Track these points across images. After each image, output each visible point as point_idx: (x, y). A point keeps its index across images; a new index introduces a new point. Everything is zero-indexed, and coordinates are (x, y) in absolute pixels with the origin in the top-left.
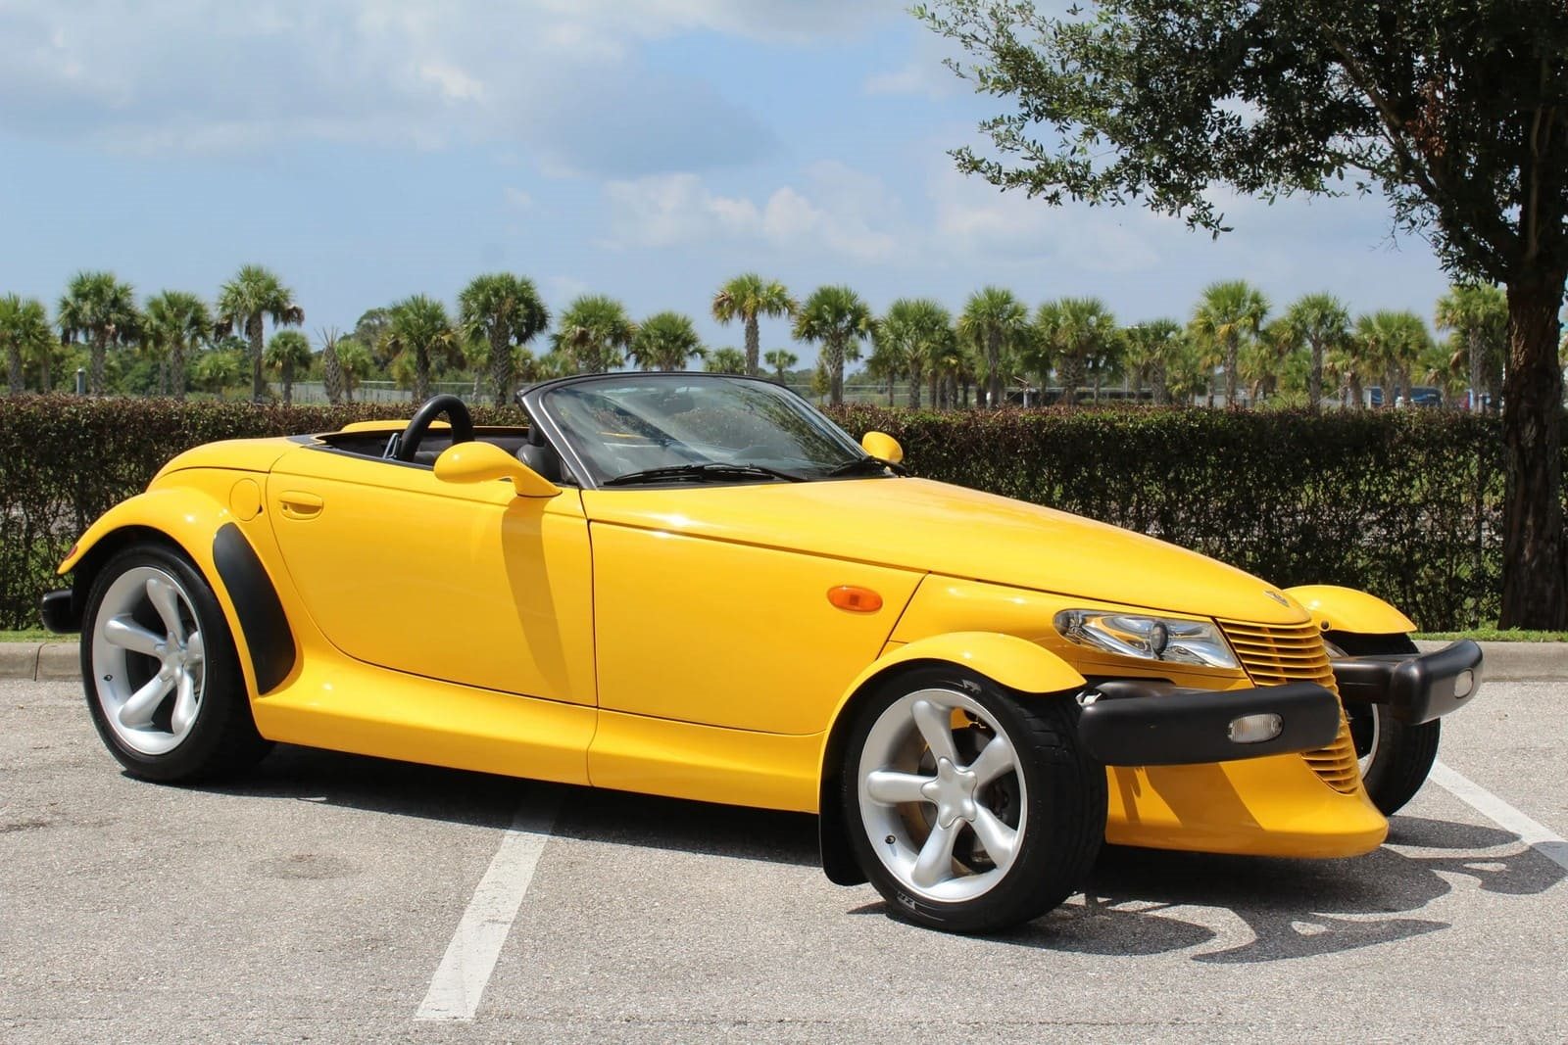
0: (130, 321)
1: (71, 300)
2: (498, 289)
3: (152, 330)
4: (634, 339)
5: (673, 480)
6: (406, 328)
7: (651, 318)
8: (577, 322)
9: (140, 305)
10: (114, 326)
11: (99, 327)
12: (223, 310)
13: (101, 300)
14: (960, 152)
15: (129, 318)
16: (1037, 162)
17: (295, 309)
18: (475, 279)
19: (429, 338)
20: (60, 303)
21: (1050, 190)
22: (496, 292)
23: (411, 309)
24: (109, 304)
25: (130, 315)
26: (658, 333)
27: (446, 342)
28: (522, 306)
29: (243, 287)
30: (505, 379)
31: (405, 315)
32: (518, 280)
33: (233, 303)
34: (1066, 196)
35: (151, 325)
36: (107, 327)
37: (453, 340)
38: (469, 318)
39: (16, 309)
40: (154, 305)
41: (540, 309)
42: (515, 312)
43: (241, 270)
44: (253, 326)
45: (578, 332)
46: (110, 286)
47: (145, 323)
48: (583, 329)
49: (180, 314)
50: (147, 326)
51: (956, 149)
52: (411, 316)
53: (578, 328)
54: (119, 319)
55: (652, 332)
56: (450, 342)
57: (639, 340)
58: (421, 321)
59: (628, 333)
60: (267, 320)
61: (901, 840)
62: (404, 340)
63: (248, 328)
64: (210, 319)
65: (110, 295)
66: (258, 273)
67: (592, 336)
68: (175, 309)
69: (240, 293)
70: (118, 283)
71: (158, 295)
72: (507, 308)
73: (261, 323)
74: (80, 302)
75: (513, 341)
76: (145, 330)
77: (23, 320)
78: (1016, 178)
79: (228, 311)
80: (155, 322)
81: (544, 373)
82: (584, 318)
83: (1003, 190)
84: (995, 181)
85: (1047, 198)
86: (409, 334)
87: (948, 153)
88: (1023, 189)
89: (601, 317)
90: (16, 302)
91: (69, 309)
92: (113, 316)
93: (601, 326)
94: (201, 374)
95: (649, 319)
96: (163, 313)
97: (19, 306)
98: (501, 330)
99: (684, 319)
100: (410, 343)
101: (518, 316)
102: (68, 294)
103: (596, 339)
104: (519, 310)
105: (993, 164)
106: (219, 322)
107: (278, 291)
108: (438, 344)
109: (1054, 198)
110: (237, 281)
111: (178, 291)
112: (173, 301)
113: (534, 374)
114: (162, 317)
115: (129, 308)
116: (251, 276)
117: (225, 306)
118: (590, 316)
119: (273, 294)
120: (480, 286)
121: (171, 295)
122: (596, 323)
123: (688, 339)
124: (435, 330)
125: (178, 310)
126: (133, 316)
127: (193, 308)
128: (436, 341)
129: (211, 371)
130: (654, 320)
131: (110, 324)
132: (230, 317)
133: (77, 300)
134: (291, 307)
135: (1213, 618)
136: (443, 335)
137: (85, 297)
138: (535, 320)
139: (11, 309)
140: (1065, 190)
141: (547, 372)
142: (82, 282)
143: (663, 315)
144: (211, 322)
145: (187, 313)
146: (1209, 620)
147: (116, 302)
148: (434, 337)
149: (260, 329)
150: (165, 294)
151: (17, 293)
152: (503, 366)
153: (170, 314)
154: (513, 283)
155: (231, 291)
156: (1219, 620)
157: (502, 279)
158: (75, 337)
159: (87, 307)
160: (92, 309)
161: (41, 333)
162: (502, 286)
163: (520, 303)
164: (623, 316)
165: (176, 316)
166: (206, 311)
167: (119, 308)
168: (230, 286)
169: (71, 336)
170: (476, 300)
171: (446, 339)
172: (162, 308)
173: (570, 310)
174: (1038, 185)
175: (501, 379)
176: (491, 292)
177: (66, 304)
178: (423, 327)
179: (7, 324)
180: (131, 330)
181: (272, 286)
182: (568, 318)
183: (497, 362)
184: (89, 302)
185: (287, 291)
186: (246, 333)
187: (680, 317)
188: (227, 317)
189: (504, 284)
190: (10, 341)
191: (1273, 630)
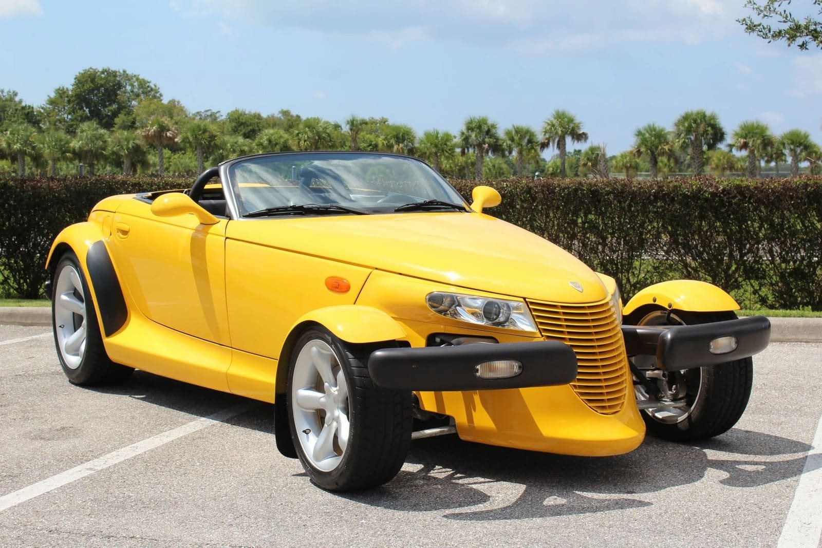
0: (496, 142)
1: (465, 132)
2: (696, 119)
3: (507, 147)
4: (776, 145)
5: (286, 214)
6: (644, 142)
7: (786, 133)
8: (742, 137)
9: (501, 133)
10: (487, 145)
11: (480, 146)
12: (545, 135)
13: (481, 131)
14: (744, 20)
15: (495, 140)
16: (789, 23)
17: (583, 133)
18: (683, 114)
19: (657, 148)
20: (460, 134)
21: (800, 41)
22: (695, 121)
23: (647, 132)
24: (485, 134)
25: (495, 139)
26: (789, 142)
27: (667, 150)
28: (709, 129)
29: (555, 121)
30: (700, 170)
31: (643, 135)
32: (708, 114)
33: (550, 129)
34: (812, 45)
35: (507, 144)
36: (484, 146)
37: (670, 148)
38: (680, 136)
39: (437, 137)
40: (508, 133)
41: (720, 129)
42: (706, 131)
43: (554, 113)
44: (561, 143)
45: (742, 142)
46: (486, 124)
47: (503, 143)
48: (745, 140)
49: (521, 138)
50: (505, 144)
51: (741, 18)
52: (647, 135)
53: (742, 140)
54: (490, 141)
55: (786, 141)
56: (669, 150)
57: (778, 146)
58: (653, 138)
59: (772, 142)
60: (568, 139)
61: (313, 432)
62: (643, 149)
63: (558, 144)
64: (538, 140)
65: (485, 128)
66: (563, 114)
67: (750, 144)
68: (519, 135)
69: (553, 125)
70: (490, 122)
71: (510, 127)
72: (701, 130)
73: (565, 141)
74: (470, 133)
75: (705, 148)
76: (504, 147)
77: (440, 143)
78: (779, 34)
79: (547, 136)
80: (509, 142)
81: (740, 166)
82: (746, 134)
83: (770, 42)
84: (765, 37)
85: (799, 46)
86: (646, 146)
87: (737, 21)
88: (783, 42)
89: (756, 133)
90: (438, 133)
91: (464, 136)
92: (487, 140)
93: (756, 139)
94: (548, 171)
95: (785, 135)
96: (513, 137)
97: (439, 136)
98: (698, 142)
99: (805, 134)
100: (647, 151)
101: (707, 134)
102: (464, 129)
103: (753, 146)
104: (708, 131)
105: (766, 27)
106: (543, 141)
107: (575, 124)
108: (662, 151)
109: (803, 46)
110: (552, 119)
111: (521, 125)
112: (518, 131)
113: (733, 167)
114: (512, 140)
115: (495, 135)
116: (560, 116)
117: (546, 132)
118: (749, 133)
119: (572, 125)
120: (686, 118)
121: (517, 128)
122: (752, 137)
123: (807, 144)
124: (660, 143)
125: (521, 136)
126: (497, 139)
127: (529, 134)
128: (661, 149)
129: (553, 169)
130: (787, 134)
131: (485, 144)
132: (548, 139)
133: (468, 132)
134: (581, 132)
135: (524, 299)
136: (665, 146)
137: (472, 130)
138: (718, 135)
139: (435, 137)
140: (811, 40)
141: (741, 166)
142: (471, 122)
143: (793, 131)
144: (538, 142)
145: (525, 137)
146: (522, 300)
147: (488, 132)
148: (660, 147)
149: (564, 145)
150: (514, 126)
151: (438, 129)
152: (699, 162)
153: (516, 138)
154: (704, 116)
155: (549, 124)
156: (527, 300)
157: (698, 113)
158: (468, 151)
159: (473, 135)
160: (476, 136)
161: (450, 150)
162: (698, 117)
163: (708, 127)
164: (769, 133)
165: (520, 139)
166: (536, 135)
167: (490, 136)
168: (549, 122)
169: (466, 150)
170: (683, 126)
171: (666, 148)
172: (512, 135)
173: (738, 130)
174: (792, 38)
175: (698, 170)
176: (692, 121)
177: (463, 134)
178: (654, 141)
179: (433, 146)
180: (496, 148)
181: (571, 120)
182: (737, 134)
183: (695, 160)
184: (474, 133)
185: (579, 123)
186: (557, 147)
187: (803, 133)
188: (547, 139)
189: (700, 116)
190: (434, 154)
191: (563, 307)
